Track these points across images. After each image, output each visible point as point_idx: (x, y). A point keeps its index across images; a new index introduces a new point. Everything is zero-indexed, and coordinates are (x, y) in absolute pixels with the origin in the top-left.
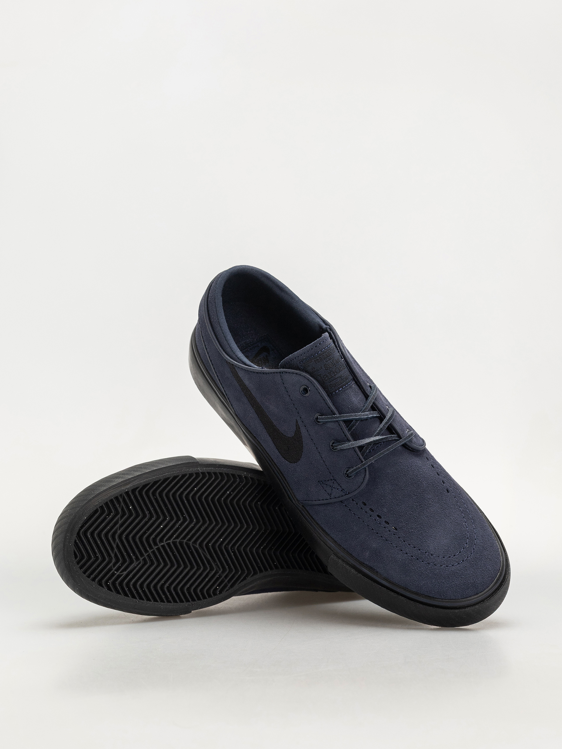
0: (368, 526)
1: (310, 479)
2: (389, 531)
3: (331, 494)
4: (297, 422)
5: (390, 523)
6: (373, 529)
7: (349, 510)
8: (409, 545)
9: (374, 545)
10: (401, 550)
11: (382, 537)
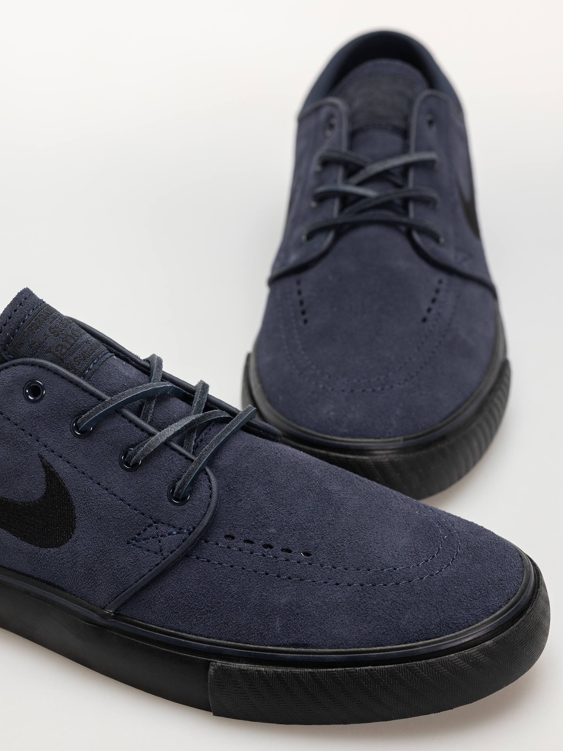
0: (256, 572)
1: (110, 550)
2: (299, 562)
3: (161, 551)
4: (41, 457)
5: (291, 549)
6: (267, 574)
7: (207, 563)
8: (346, 569)
9: (284, 600)
10: (337, 584)
11: (290, 578)
